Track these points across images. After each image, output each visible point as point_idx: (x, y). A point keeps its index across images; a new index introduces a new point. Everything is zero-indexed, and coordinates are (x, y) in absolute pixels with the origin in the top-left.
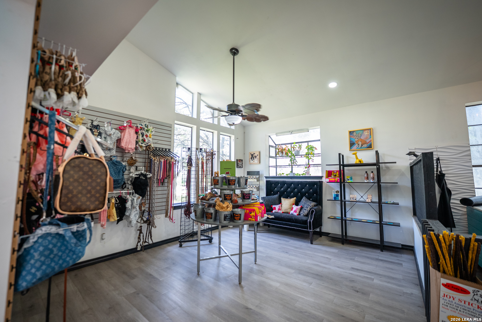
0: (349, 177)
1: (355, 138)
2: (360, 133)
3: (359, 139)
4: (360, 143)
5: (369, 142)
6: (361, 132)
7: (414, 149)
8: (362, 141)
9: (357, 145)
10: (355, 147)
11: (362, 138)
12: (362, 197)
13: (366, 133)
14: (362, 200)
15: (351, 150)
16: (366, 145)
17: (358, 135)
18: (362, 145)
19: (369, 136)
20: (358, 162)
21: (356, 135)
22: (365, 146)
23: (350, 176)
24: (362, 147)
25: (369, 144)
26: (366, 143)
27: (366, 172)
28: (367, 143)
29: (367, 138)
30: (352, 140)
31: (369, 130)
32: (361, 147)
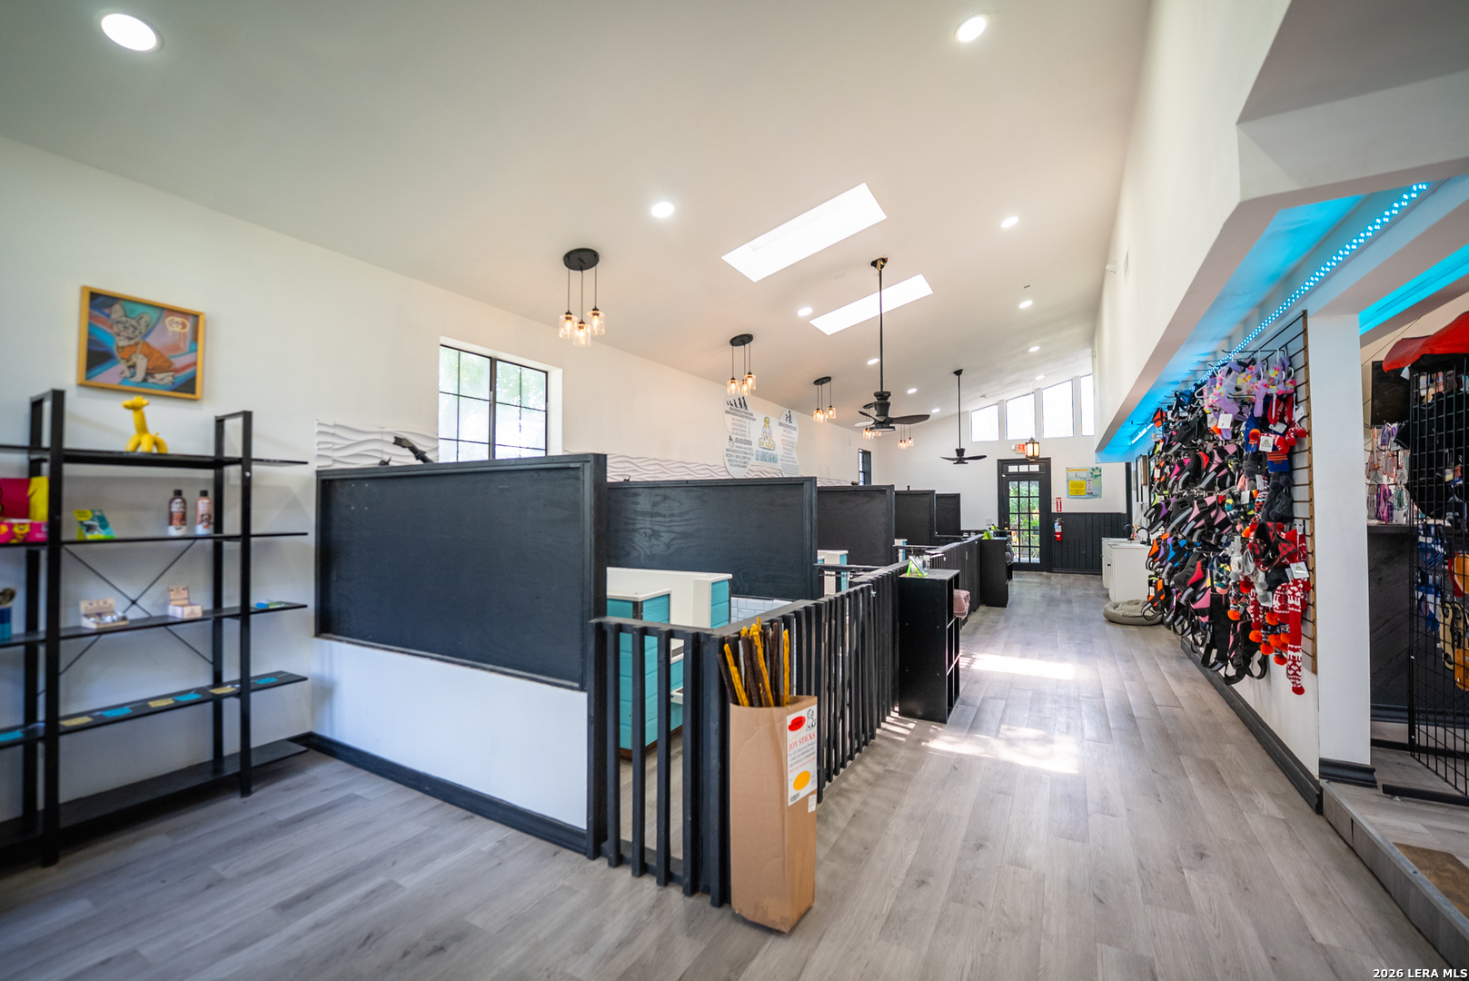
0: (90, 515)
1: (116, 329)
2: (146, 318)
3: (137, 344)
4: (142, 364)
5: (184, 368)
6: (154, 314)
7: (331, 424)
8: (149, 353)
9: (122, 366)
10: (111, 374)
11: (153, 340)
12: (134, 602)
13: (174, 326)
14: (135, 614)
15: (89, 382)
16: (170, 379)
17: (134, 322)
18: (149, 373)
19: (188, 344)
20: (146, 447)
21: (124, 319)
22: (167, 378)
23: (93, 511)
24: (151, 380)
25: (182, 376)
26: (167, 367)
27: (178, 493)
28: (176, 371)
29: (175, 348)
30: (100, 336)
31: (191, 319)
32: (145, 380)
